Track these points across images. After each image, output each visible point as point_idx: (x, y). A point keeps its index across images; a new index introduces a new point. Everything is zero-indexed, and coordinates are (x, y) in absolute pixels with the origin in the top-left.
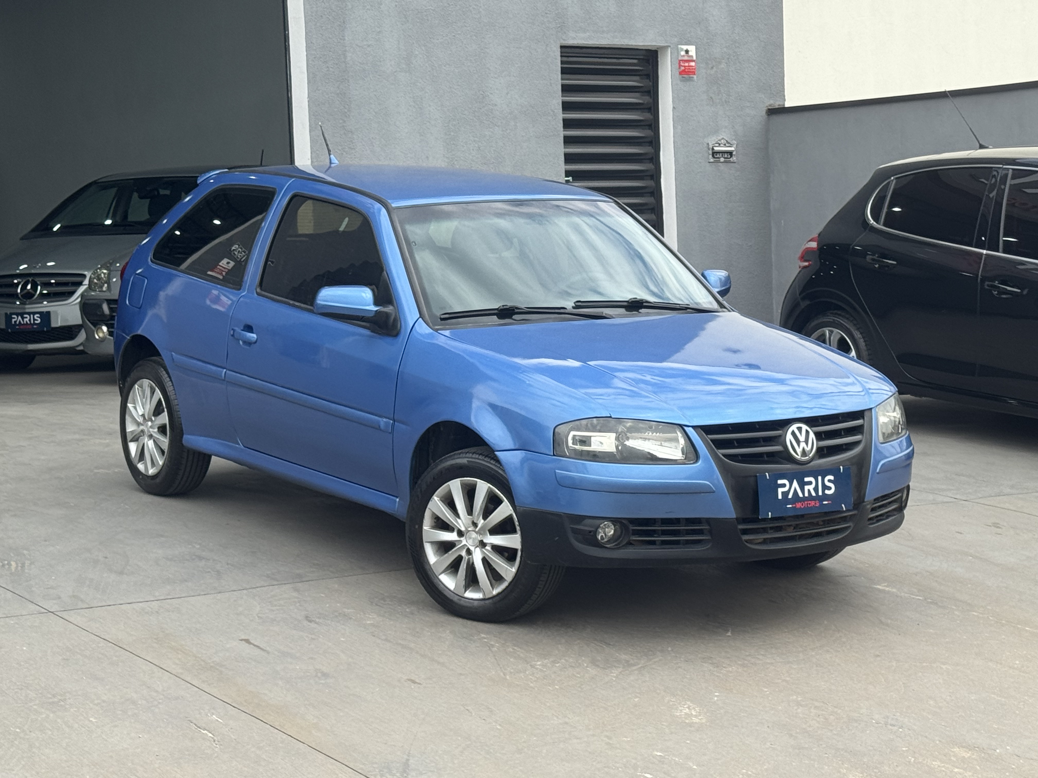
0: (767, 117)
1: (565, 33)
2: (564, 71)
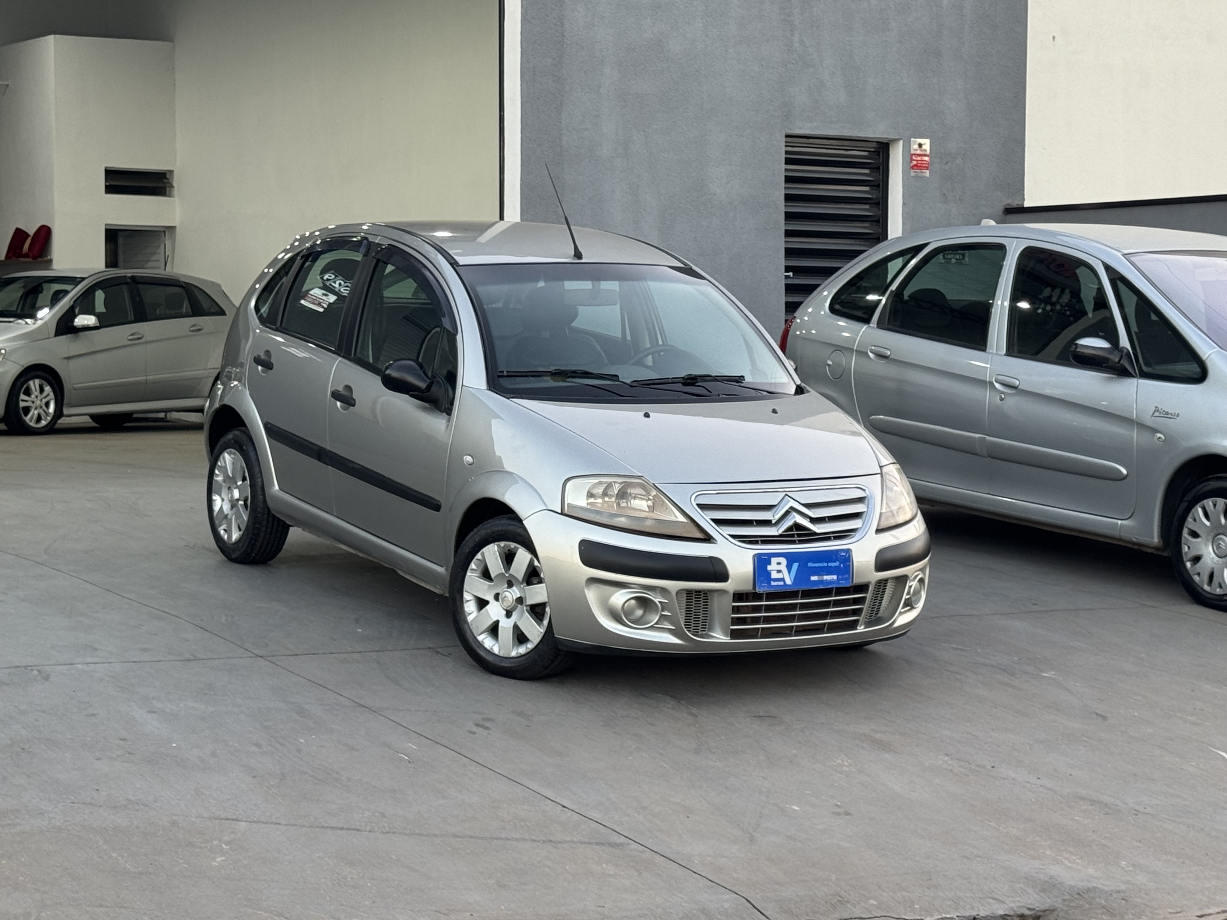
0: (1003, 216)
1: (791, 122)
2: (788, 161)
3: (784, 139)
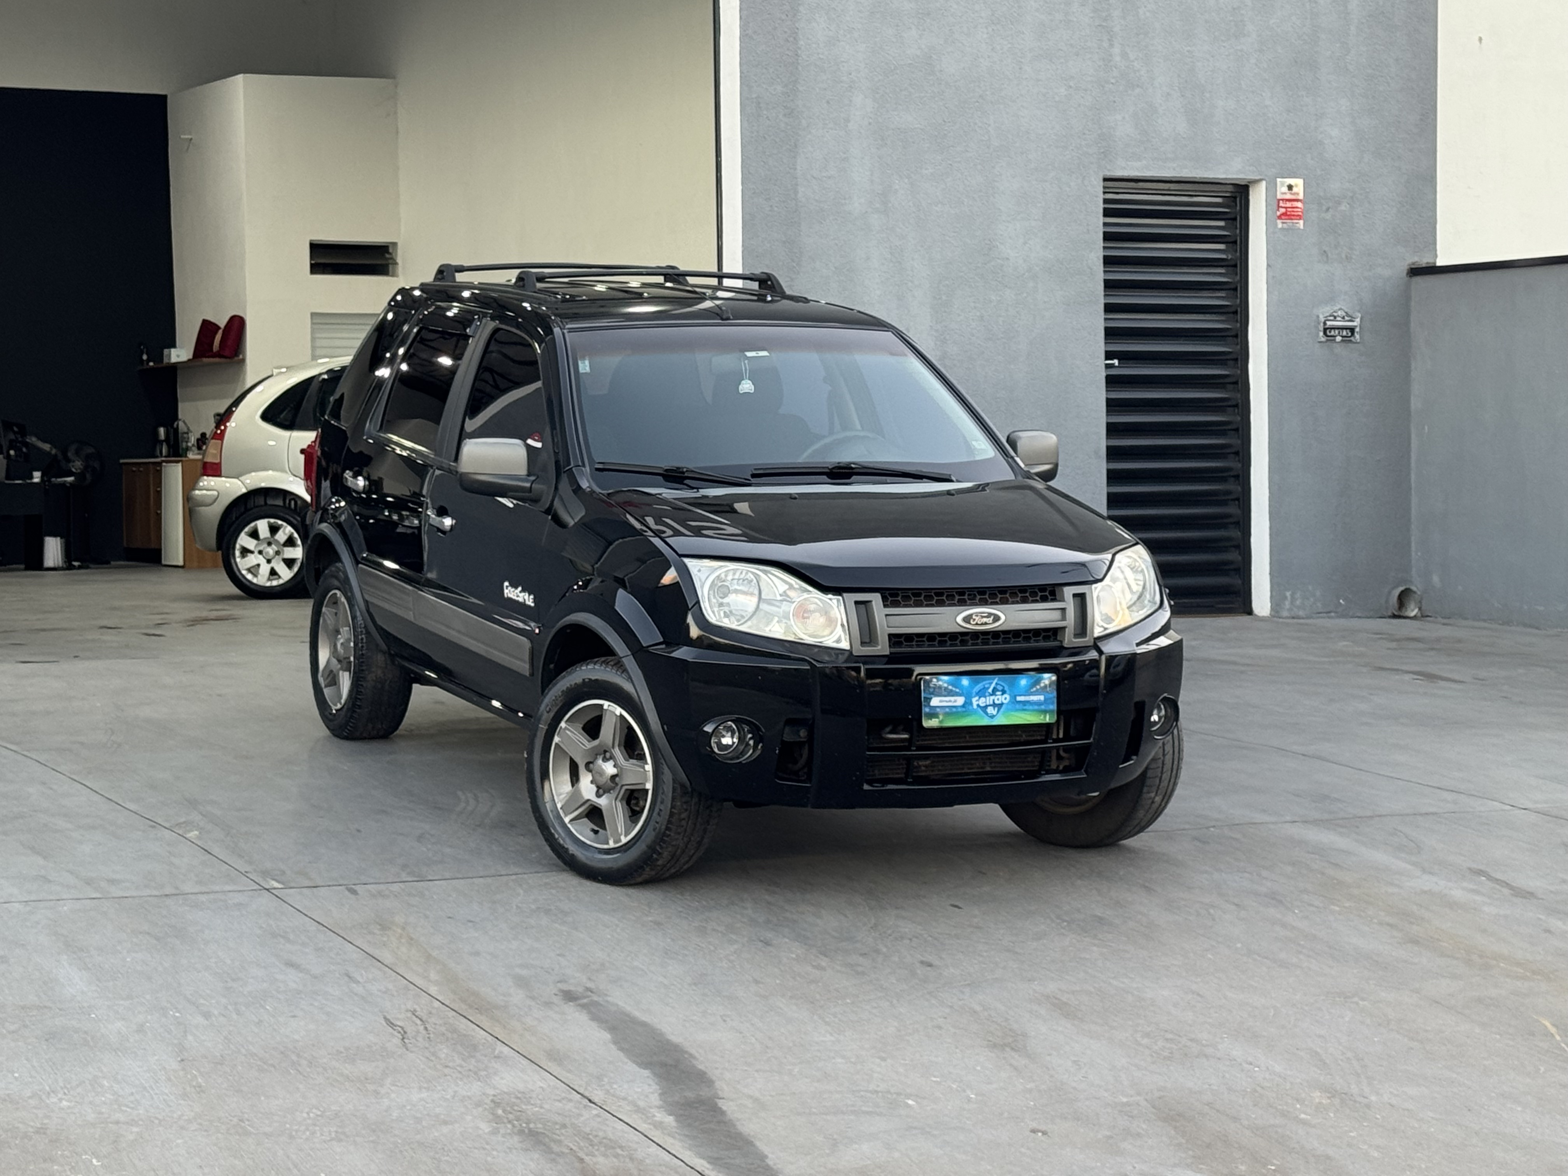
0: (1407, 279)
1: (1111, 161)
2: (1107, 213)
3: (1102, 183)
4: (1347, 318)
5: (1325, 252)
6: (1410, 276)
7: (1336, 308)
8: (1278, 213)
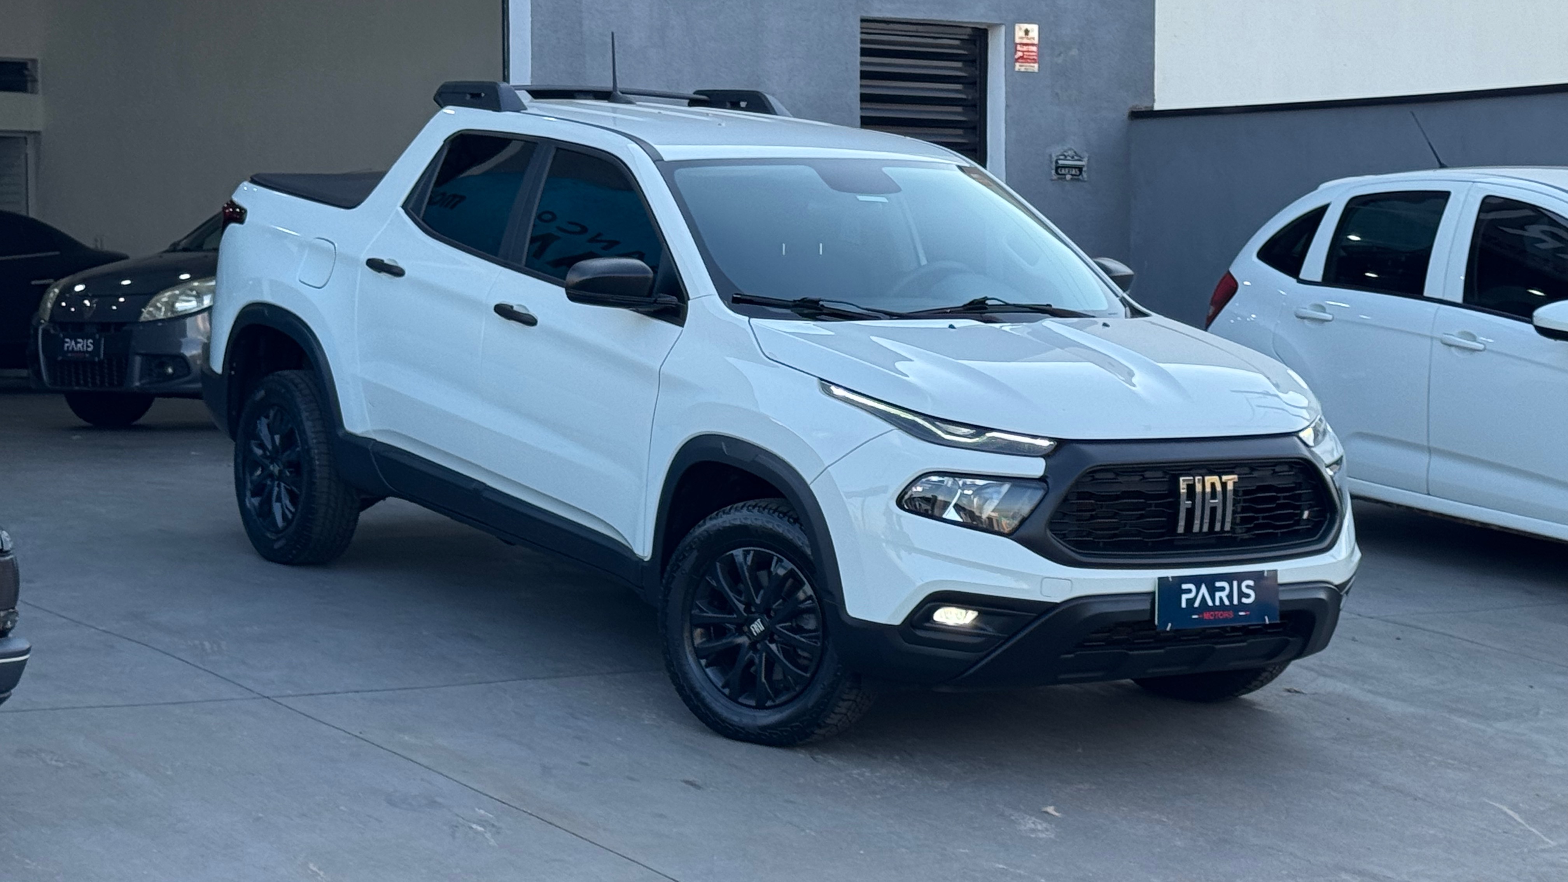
0: (1129, 121)
1: (868, 3)
2: (864, 52)
3: (859, 24)
4: (1076, 158)
5: (1057, 94)
6: (1132, 119)
7: (1066, 148)
8: (1016, 57)
